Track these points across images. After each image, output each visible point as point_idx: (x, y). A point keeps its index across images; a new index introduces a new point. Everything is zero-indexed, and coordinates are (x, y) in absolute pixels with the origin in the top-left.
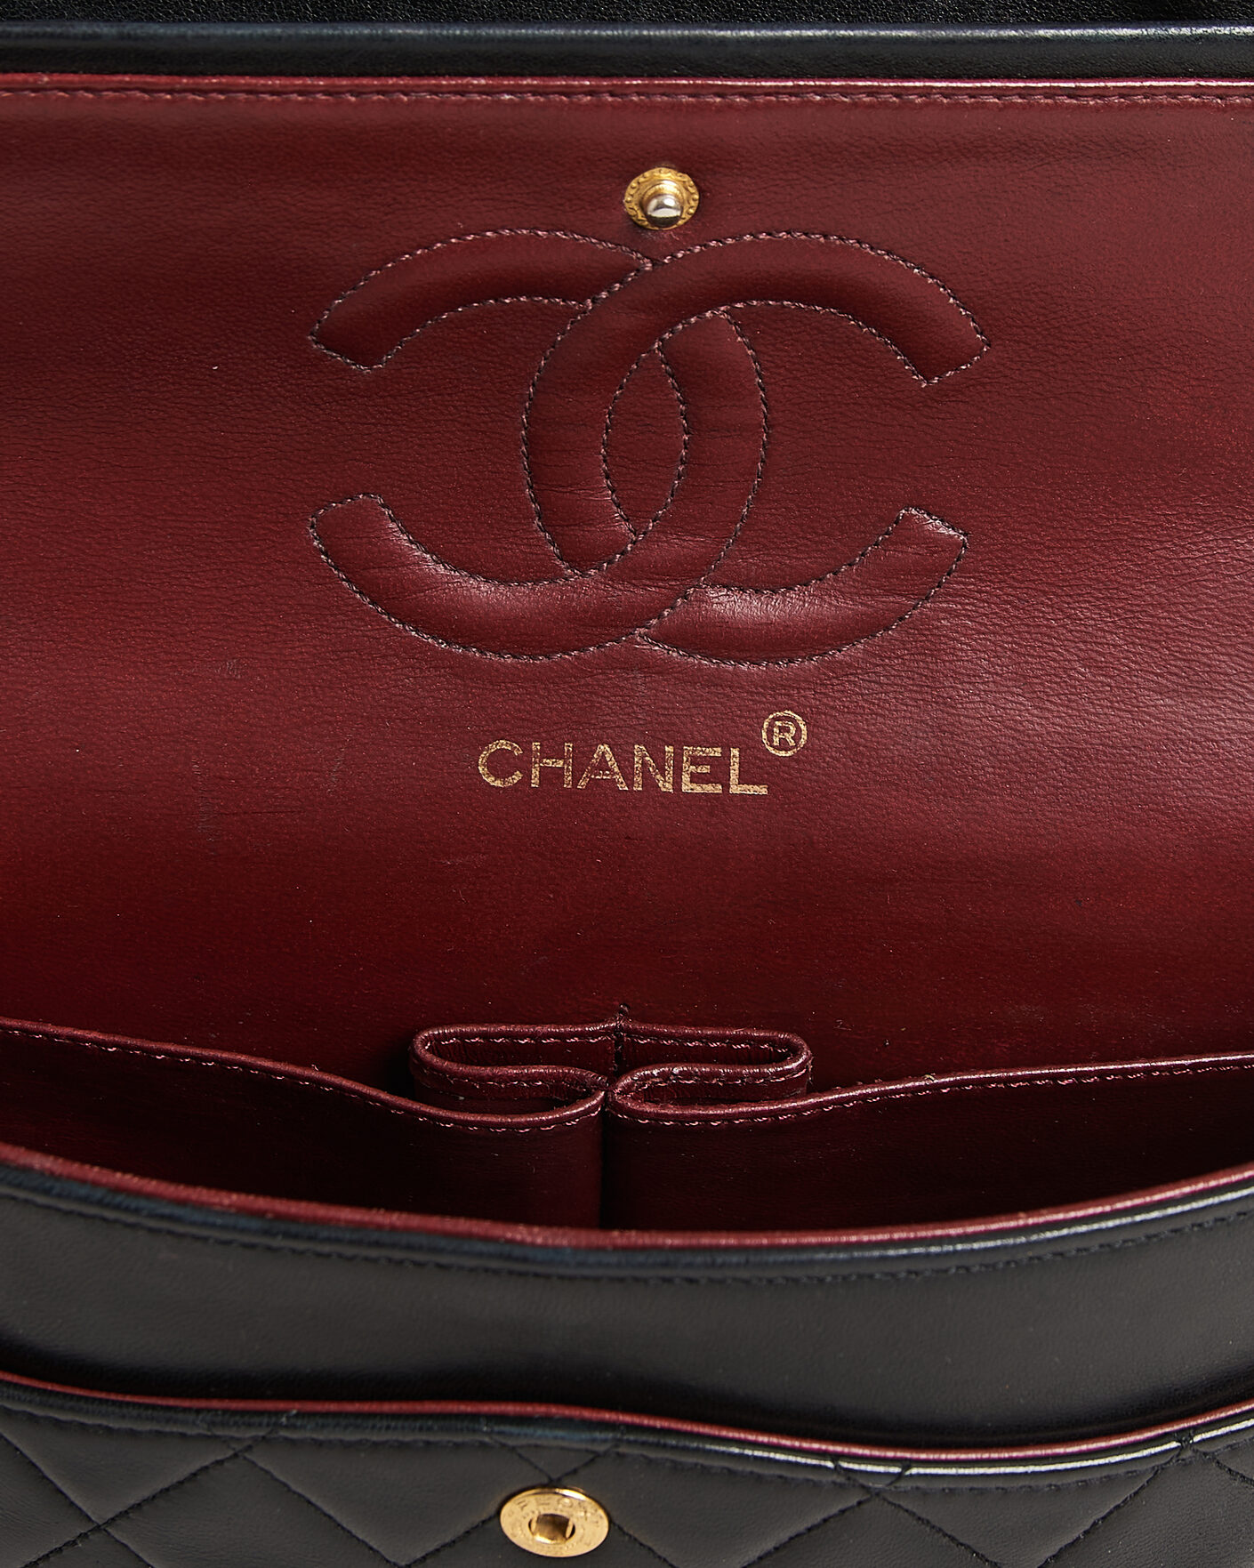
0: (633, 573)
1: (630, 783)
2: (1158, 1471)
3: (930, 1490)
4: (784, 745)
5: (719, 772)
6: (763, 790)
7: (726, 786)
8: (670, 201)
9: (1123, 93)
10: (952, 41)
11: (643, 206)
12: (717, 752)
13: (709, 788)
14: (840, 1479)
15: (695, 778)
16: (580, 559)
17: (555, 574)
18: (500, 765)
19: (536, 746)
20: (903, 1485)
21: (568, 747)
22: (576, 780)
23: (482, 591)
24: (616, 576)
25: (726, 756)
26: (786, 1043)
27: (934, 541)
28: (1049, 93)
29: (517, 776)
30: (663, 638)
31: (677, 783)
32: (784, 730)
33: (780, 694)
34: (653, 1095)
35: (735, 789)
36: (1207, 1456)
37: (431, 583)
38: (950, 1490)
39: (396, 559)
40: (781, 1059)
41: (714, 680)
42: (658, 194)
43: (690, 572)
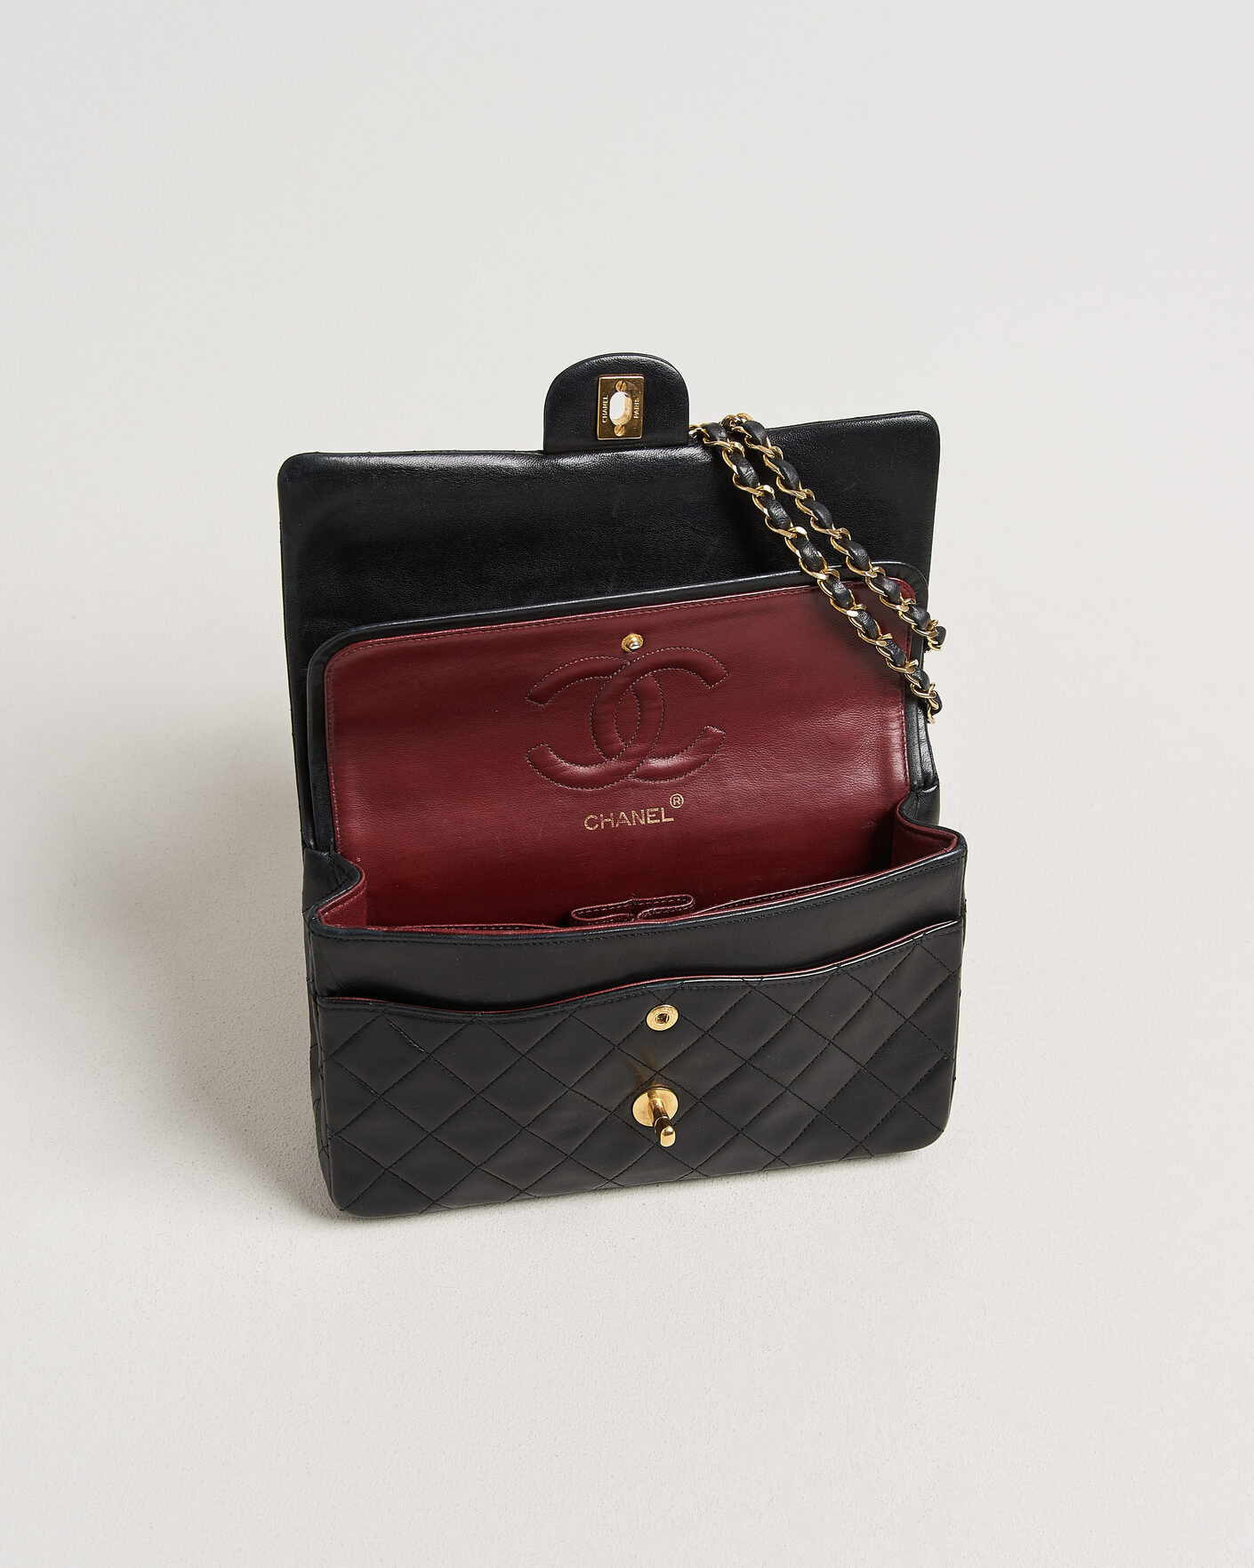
0: (626, 758)
1: (632, 823)
2: (832, 975)
3: (770, 985)
4: (677, 805)
5: (658, 816)
6: (672, 820)
7: (661, 820)
8: (636, 644)
9: (764, 594)
10: (715, 586)
11: (628, 647)
12: (657, 810)
13: (656, 821)
14: (745, 984)
15: (651, 819)
16: (610, 756)
17: (601, 761)
18: (591, 823)
19: (602, 815)
20: (762, 984)
21: (612, 814)
22: (615, 824)
23: (581, 770)
24: (620, 760)
25: (660, 810)
26: (686, 897)
27: (716, 735)
28: (743, 597)
29: (597, 826)
30: (638, 776)
31: (646, 821)
32: (677, 800)
33: (674, 789)
34: (648, 918)
35: (664, 820)
36: (845, 971)
37: (565, 769)
38: (775, 984)
39: (553, 763)
40: (685, 903)
41: (654, 787)
42: (632, 642)
43: (643, 755)
